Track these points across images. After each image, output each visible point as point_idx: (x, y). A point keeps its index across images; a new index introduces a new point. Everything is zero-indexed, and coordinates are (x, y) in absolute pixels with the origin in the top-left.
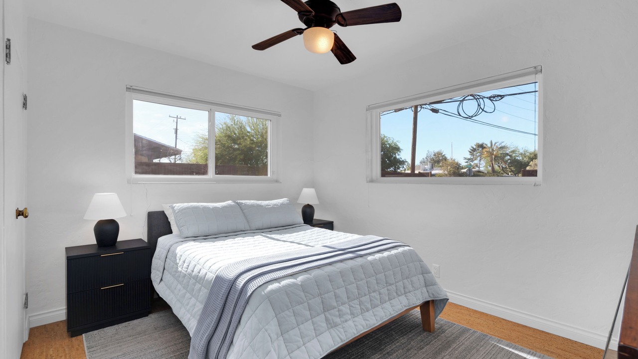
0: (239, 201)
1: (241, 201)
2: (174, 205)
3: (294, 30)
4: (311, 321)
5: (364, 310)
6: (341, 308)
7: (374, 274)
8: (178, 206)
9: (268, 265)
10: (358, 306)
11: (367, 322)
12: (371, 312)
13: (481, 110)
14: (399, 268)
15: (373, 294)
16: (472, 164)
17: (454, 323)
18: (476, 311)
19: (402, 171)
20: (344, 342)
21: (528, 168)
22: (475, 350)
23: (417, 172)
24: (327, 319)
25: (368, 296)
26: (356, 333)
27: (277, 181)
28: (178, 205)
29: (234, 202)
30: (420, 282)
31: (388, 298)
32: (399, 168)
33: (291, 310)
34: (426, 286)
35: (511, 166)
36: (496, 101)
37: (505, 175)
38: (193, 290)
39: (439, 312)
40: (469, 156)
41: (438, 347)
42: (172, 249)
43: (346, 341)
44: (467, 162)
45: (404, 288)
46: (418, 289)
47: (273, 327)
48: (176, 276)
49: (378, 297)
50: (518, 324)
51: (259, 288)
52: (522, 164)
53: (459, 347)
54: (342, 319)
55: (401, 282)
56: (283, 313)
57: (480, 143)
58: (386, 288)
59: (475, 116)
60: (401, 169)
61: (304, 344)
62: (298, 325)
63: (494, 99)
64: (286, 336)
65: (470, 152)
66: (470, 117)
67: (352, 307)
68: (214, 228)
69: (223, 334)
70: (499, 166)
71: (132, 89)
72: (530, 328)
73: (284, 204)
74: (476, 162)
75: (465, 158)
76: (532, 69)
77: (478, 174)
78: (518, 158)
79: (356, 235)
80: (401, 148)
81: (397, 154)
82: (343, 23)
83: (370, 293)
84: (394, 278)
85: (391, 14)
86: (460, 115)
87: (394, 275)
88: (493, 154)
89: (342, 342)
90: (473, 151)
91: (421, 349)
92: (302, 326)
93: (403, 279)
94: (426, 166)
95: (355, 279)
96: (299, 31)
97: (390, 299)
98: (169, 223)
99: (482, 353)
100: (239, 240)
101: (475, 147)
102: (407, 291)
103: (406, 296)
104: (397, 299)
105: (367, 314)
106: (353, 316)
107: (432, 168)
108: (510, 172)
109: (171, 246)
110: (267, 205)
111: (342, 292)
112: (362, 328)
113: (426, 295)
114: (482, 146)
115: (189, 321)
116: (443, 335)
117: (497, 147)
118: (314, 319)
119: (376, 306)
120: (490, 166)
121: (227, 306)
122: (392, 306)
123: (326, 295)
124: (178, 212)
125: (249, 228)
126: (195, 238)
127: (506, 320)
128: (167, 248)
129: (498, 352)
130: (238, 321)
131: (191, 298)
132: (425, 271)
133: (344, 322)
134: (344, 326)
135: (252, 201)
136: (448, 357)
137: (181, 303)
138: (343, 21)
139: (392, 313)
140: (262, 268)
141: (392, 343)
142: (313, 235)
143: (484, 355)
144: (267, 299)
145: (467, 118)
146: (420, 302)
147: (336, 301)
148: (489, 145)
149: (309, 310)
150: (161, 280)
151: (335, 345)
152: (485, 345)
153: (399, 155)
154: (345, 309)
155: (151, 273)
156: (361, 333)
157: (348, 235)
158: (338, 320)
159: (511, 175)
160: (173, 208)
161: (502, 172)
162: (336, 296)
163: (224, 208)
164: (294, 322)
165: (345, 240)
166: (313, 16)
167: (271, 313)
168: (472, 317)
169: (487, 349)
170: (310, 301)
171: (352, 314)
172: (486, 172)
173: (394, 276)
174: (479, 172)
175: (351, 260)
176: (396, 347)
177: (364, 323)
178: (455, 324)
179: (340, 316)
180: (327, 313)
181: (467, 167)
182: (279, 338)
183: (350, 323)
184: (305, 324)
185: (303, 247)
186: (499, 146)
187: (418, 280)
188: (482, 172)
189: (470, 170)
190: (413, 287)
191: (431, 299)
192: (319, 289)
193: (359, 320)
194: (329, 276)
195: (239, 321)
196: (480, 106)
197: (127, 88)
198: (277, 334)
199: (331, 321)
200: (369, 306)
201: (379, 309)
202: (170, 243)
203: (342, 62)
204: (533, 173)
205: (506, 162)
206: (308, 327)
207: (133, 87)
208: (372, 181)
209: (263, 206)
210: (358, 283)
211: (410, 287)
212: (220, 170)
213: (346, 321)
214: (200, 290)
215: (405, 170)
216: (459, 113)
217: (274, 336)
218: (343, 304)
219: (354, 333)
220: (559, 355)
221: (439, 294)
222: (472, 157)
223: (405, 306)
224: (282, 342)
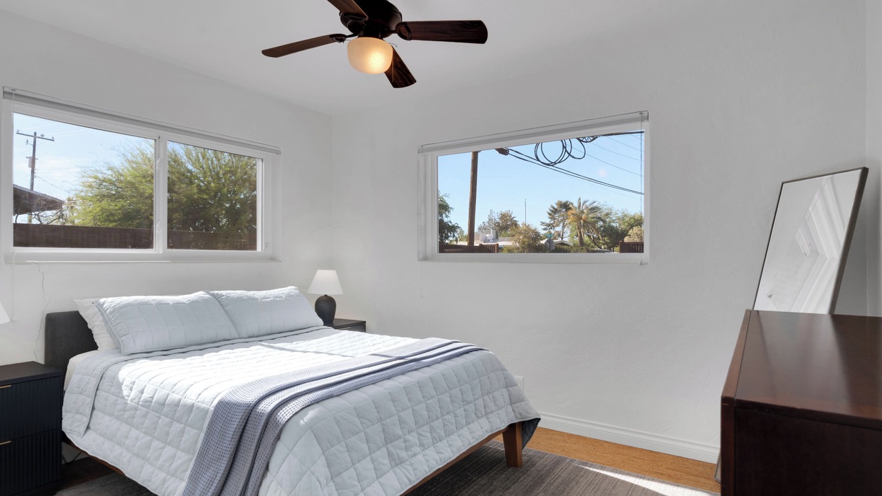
0: (216, 292)
1: (220, 292)
2: (102, 300)
3: (332, 36)
4: (369, 457)
5: (436, 439)
6: (408, 437)
7: (447, 389)
8: (110, 302)
9: (299, 384)
10: (429, 434)
11: (442, 456)
12: (445, 441)
13: (567, 155)
14: (478, 380)
15: (447, 417)
16: (552, 231)
17: (546, 452)
18: (571, 436)
19: (451, 241)
20: (413, 485)
21: (626, 240)
22: (574, 482)
23: (476, 244)
24: (390, 455)
25: (440, 420)
26: (428, 471)
27: (273, 259)
28: (110, 299)
29: (208, 293)
30: (504, 398)
31: (465, 422)
32: (447, 237)
33: (343, 444)
34: (511, 404)
35: (605, 236)
36: (587, 142)
37: (596, 248)
38: (167, 434)
39: (527, 438)
40: (548, 221)
41: (530, 484)
42: (109, 373)
43: (415, 483)
44: (545, 229)
45: (485, 408)
46: (501, 408)
47: (321, 469)
48: (125, 416)
49: (453, 420)
50: (622, 445)
51: (295, 417)
52: (618, 233)
53: (555, 481)
54: (410, 453)
55: (481, 399)
56: (332, 448)
57: (564, 200)
58: (462, 409)
59: (559, 162)
60: (451, 239)
61: (363, 490)
62: (353, 464)
63: (584, 140)
64: (338, 480)
65: (550, 214)
66: (552, 164)
67: (422, 435)
68: (179, 338)
69: (240, 489)
70: (589, 236)
71: (16, 95)
72: (636, 449)
73: (292, 296)
74: (559, 229)
75: (543, 223)
76: (638, 115)
77: (561, 248)
78: (614, 225)
79: (410, 339)
80: (450, 206)
81: (444, 215)
82: (406, 35)
83: (442, 415)
84: (473, 395)
85: (473, 32)
86: (538, 160)
87: (472, 389)
88: (581, 218)
89: (410, 484)
90: (554, 212)
91: (507, 489)
92: (358, 465)
93: (483, 395)
94: (487, 235)
95: (423, 397)
96: (340, 38)
97: (468, 423)
98: (90, 331)
99: (583, 485)
100: (224, 353)
101: (556, 207)
102: (488, 410)
103: (487, 418)
104: (476, 423)
105: (440, 444)
106: (422, 448)
107: (497, 237)
108: (604, 244)
109: (106, 369)
110: (264, 298)
111: (407, 415)
112: (435, 464)
113: (512, 415)
114: (566, 206)
115: (164, 484)
116: (533, 468)
117: (587, 207)
118: (373, 455)
119: (451, 433)
120: (577, 236)
121: (242, 448)
122: (470, 433)
123: (388, 421)
124: (111, 313)
125: (236, 336)
126: (148, 354)
127: (608, 442)
128: (98, 372)
129: (601, 480)
130: (265, 466)
131: (163, 448)
132: (509, 384)
133: (411, 457)
134: (412, 462)
135: (239, 292)
136: (542, 494)
137: (143, 459)
138: (407, 33)
139: (472, 441)
140: (293, 389)
141: (468, 486)
142: (345, 342)
143: (586, 486)
144: (310, 430)
145: (548, 165)
146: (503, 426)
147: (402, 429)
148: (576, 205)
149: (367, 442)
150: (88, 428)
151: (402, 489)
152: (585, 475)
153: (447, 216)
154: (413, 438)
155: (61, 419)
156: (434, 470)
157: (399, 339)
158: (404, 454)
159: (605, 248)
160: (100, 306)
161: (592, 244)
162: (402, 422)
163: (193, 303)
164: (349, 460)
165: (397, 346)
166: (366, 22)
167: (317, 450)
168: (567, 442)
169: (588, 479)
170: (367, 430)
171: (421, 445)
172: (572, 244)
173: (472, 391)
174: (563, 244)
175: (415, 372)
176: (475, 491)
177: (437, 456)
178: (547, 454)
179: (407, 449)
180: (389, 446)
181: (547, 237)
182: (329, 484)
183: (420, 457)
184: (363, 462)
185: (338, 359)
186: (590, 207)
187: (502, 395)
188: (567, 245)
189: (550, 241)
190: (496, 405)
191: (519, 421)
192: (378, 412)
193: (431, 452)
194: (390, 394)
195: (267, 468)
196: (565, 148)
197: (4, 92)
198: (327, 479)
199: (396, 457)
200: (442, 433)
201: (454, 436)
202: (104, 365)
203: (395, 85)
204: (637, 247)
205: (597, 230)
206: (366, 466)
207: (17, 92)
208: (425, 259)
209: (257, 299)
210: (428, 402)
211: (492, 406)
212: (175, 241)
213: (415, 455)
214: (182, 432)
215: (457, 240)
216: (537, 157)
217: (324, 482)
218: (410, 432)
219: (426, 471)
220: (670, 476)
221: (528, 413)
222: (552, 222)
223: (487, 432)
224: (334, 488)
